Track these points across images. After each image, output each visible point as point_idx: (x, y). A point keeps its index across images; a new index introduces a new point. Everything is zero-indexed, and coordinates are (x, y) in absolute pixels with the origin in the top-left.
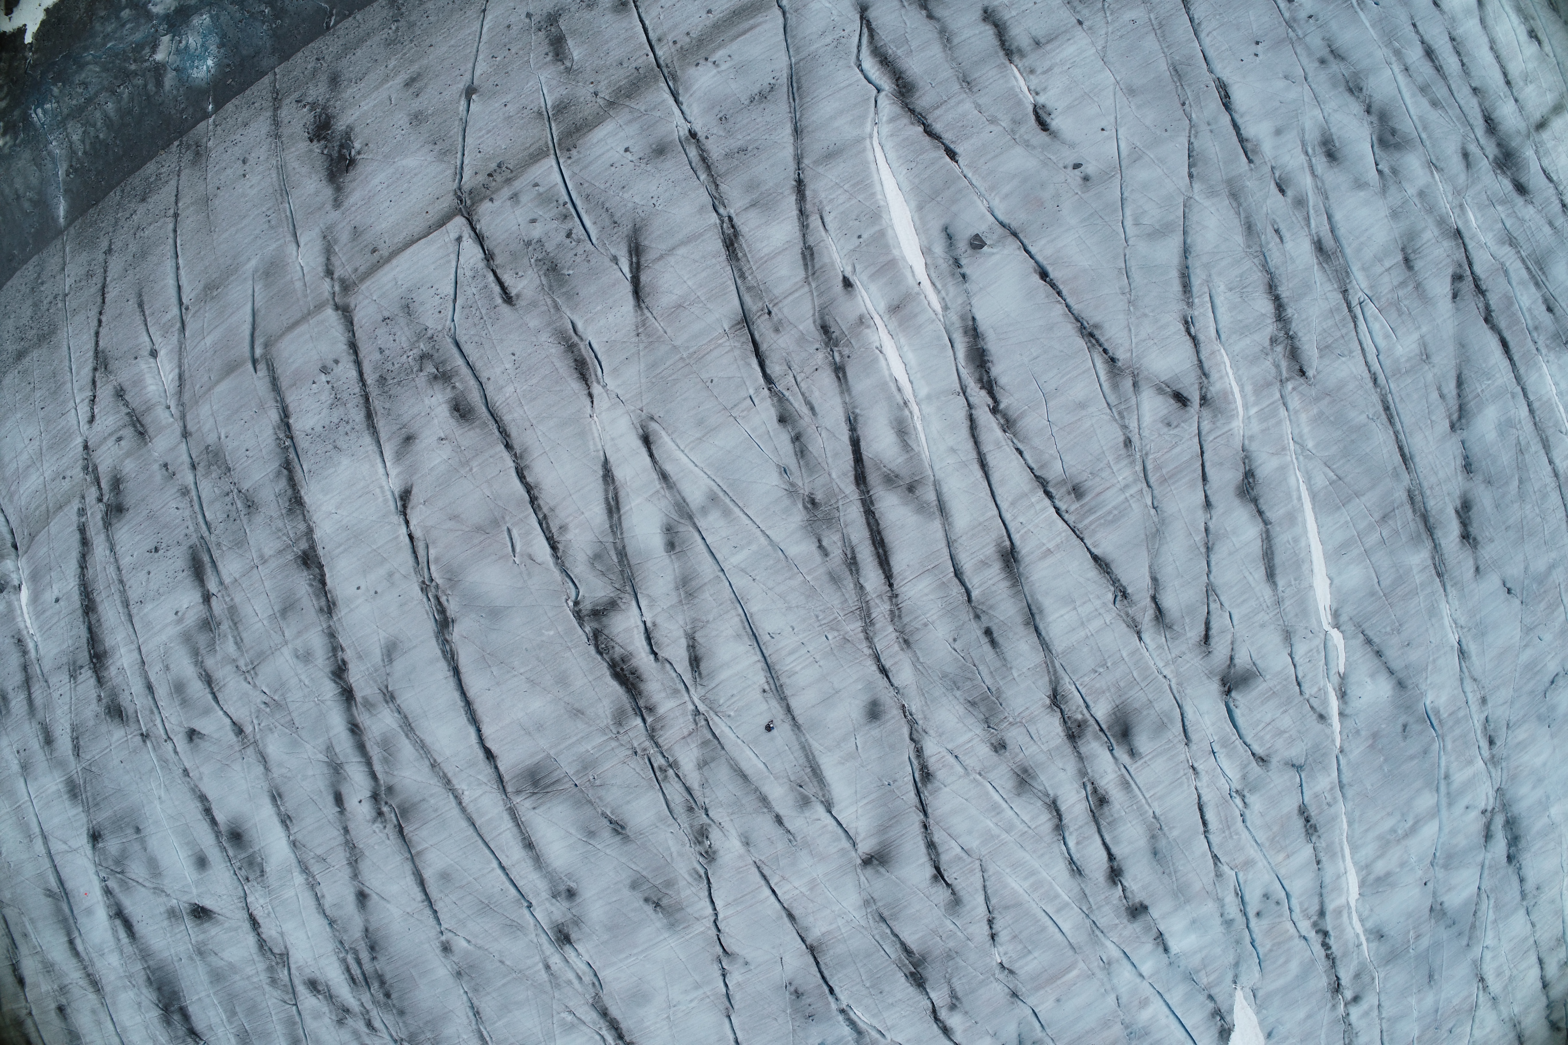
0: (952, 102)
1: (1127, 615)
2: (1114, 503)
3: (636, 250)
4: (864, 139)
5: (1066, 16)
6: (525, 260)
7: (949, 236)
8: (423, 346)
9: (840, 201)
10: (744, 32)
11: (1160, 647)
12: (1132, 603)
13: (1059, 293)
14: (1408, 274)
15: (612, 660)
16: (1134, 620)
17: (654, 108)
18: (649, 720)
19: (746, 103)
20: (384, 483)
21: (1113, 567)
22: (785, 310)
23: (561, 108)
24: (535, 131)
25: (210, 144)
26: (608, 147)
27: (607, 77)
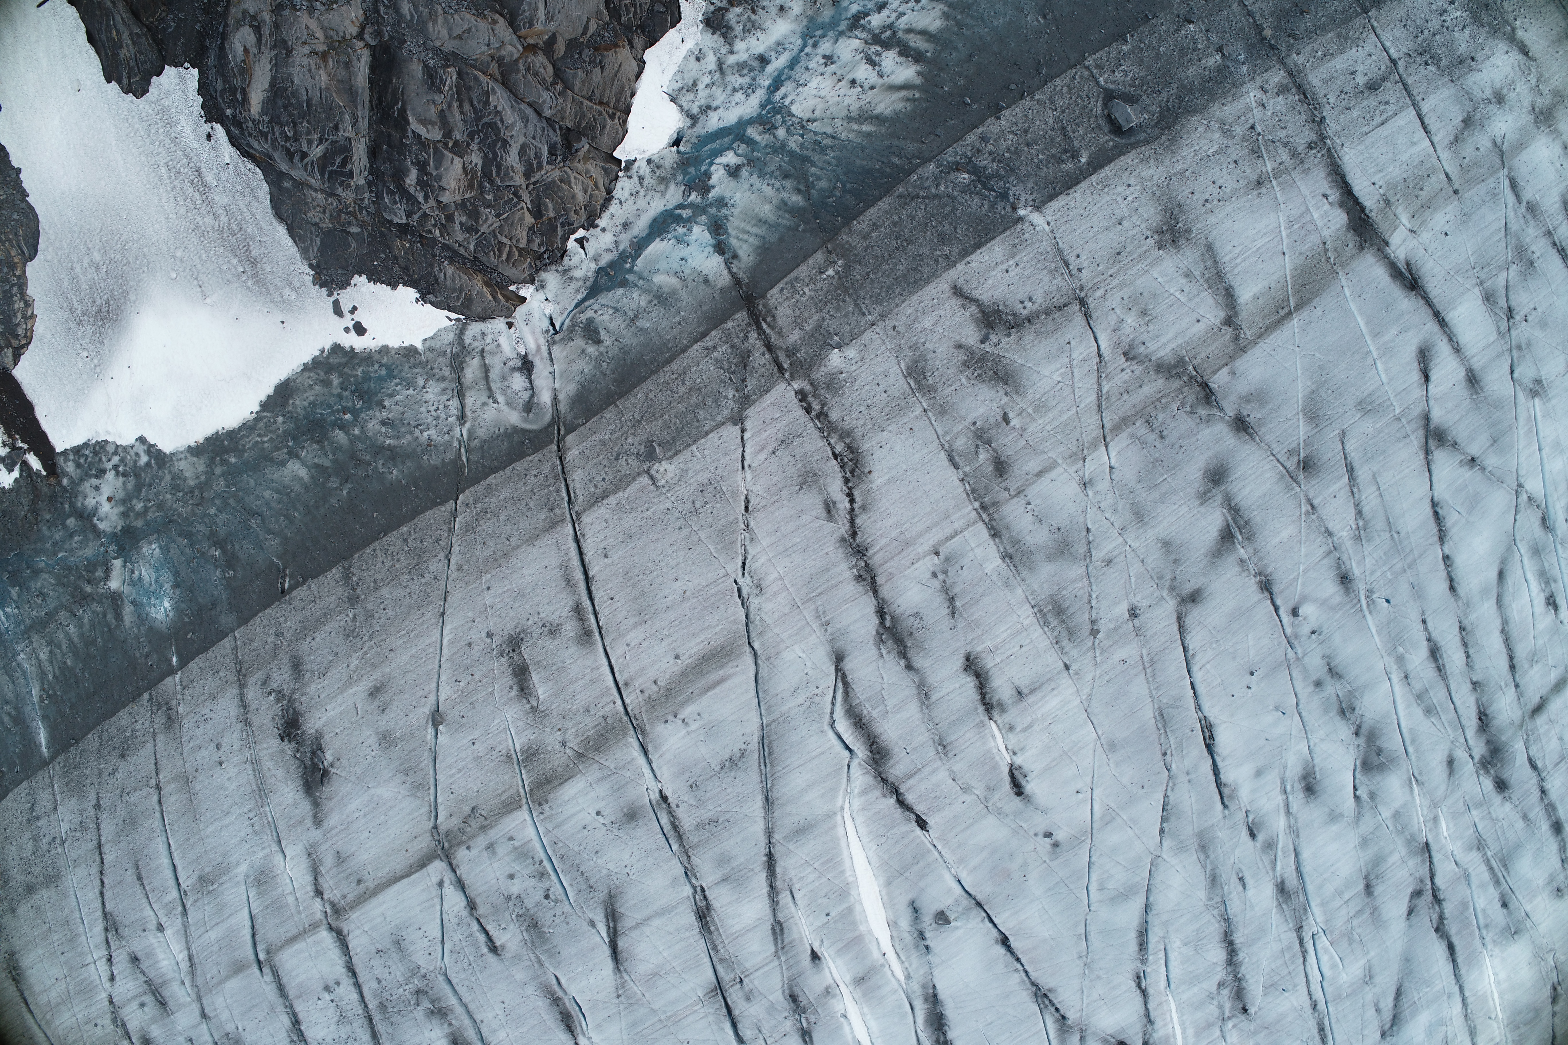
0: (927, 770)
3: (612, 916)
4: (835, 813)
5: (1053, 660)
6: (507, 915)
7: (915, 910)
8: (418, 982)
9: (809, 880)
13: (1018, 960)
14: (1367, 900)
17: (623, 767)
19: (717, 769)
22: (755, 982)
23: (530, 755)
24: (505, 777)
25: (181, 709)
26: (580, 808)
27: (575, 725)
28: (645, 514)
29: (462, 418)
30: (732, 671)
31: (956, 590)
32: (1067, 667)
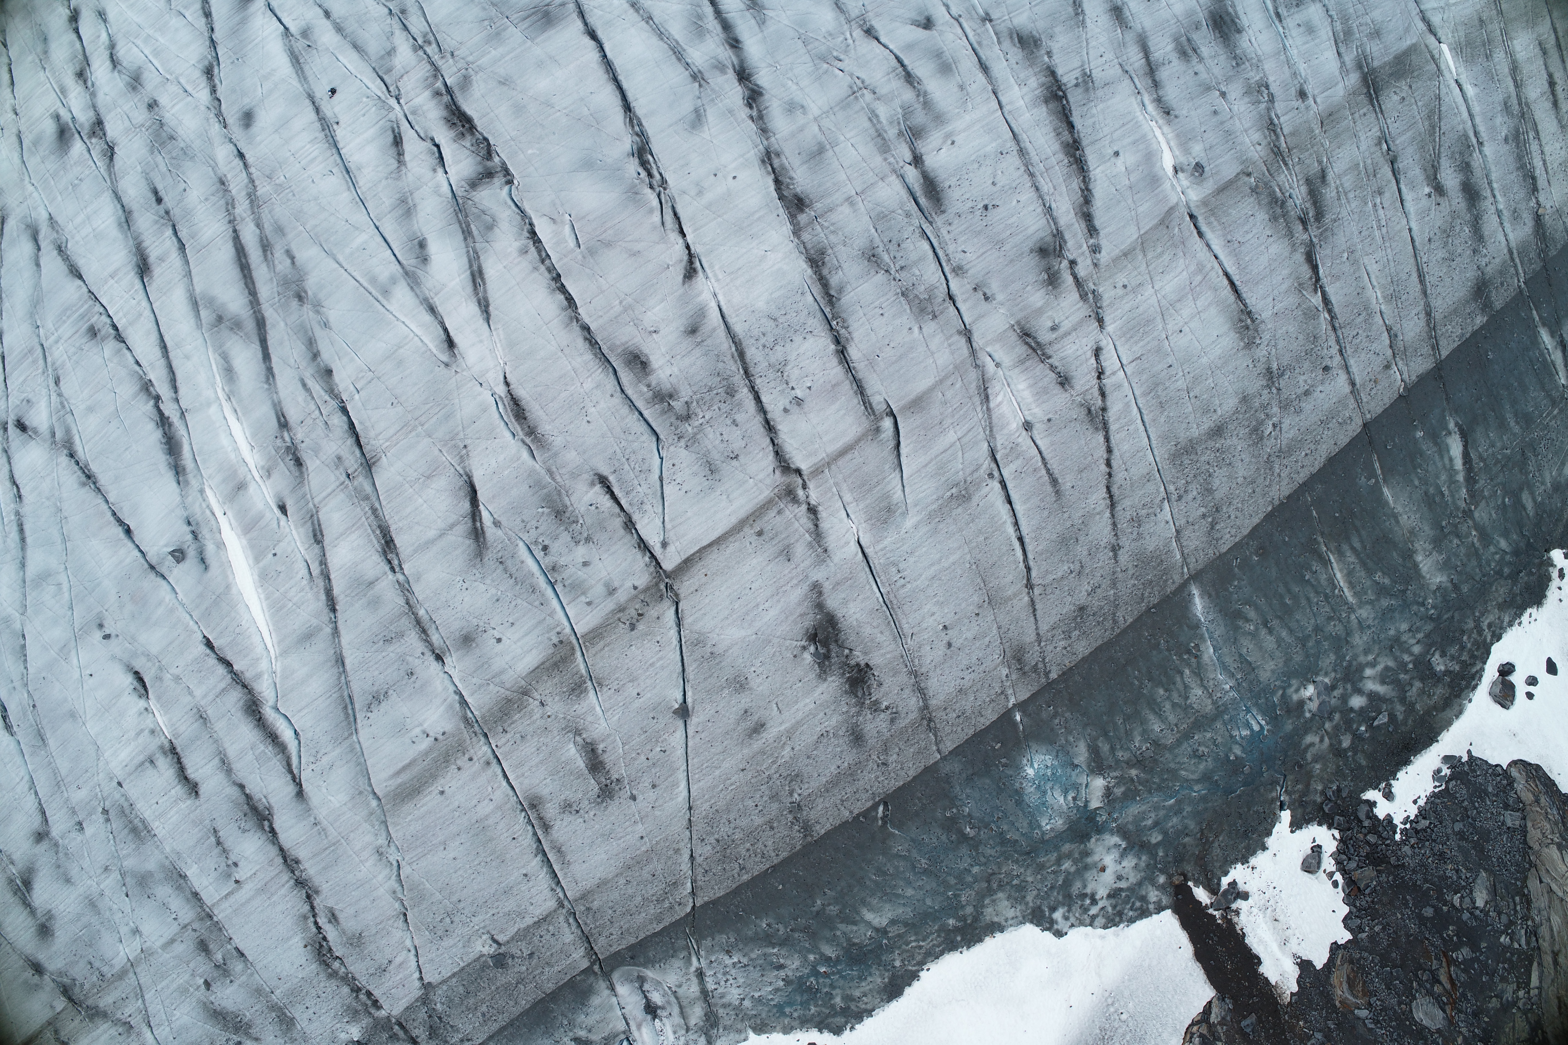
0: (211, 697)
1: (57, 232)
2: (66, 325)
3: (477, 534)
4: (281, 655)
6: (589, 521)
7: (203, 561)
8: (689, 429)
9: (294, 590)
10: (404, 768)
11: (35, 208)
12: (54, 242)
13: (114, 514)
15: (473, 134)
16: (53, 228)
17: (481, 686)
18: (439, 84)
19: (391, 692)
20: (716, 285)
21: (66, 271)
22: (334, 478)
23: (577, 689)
24: (601, 664)
25: (1005, 671)
26: (519, 644)
27: (534, 722)
28: (494, 911)
29: (700, 974)
30: (390, 782)
31: (217, 851)
32: (120, 784)
